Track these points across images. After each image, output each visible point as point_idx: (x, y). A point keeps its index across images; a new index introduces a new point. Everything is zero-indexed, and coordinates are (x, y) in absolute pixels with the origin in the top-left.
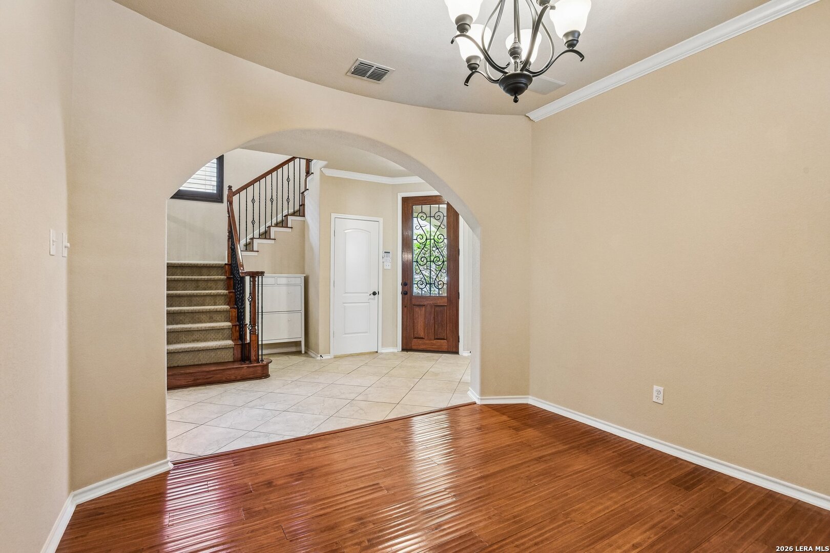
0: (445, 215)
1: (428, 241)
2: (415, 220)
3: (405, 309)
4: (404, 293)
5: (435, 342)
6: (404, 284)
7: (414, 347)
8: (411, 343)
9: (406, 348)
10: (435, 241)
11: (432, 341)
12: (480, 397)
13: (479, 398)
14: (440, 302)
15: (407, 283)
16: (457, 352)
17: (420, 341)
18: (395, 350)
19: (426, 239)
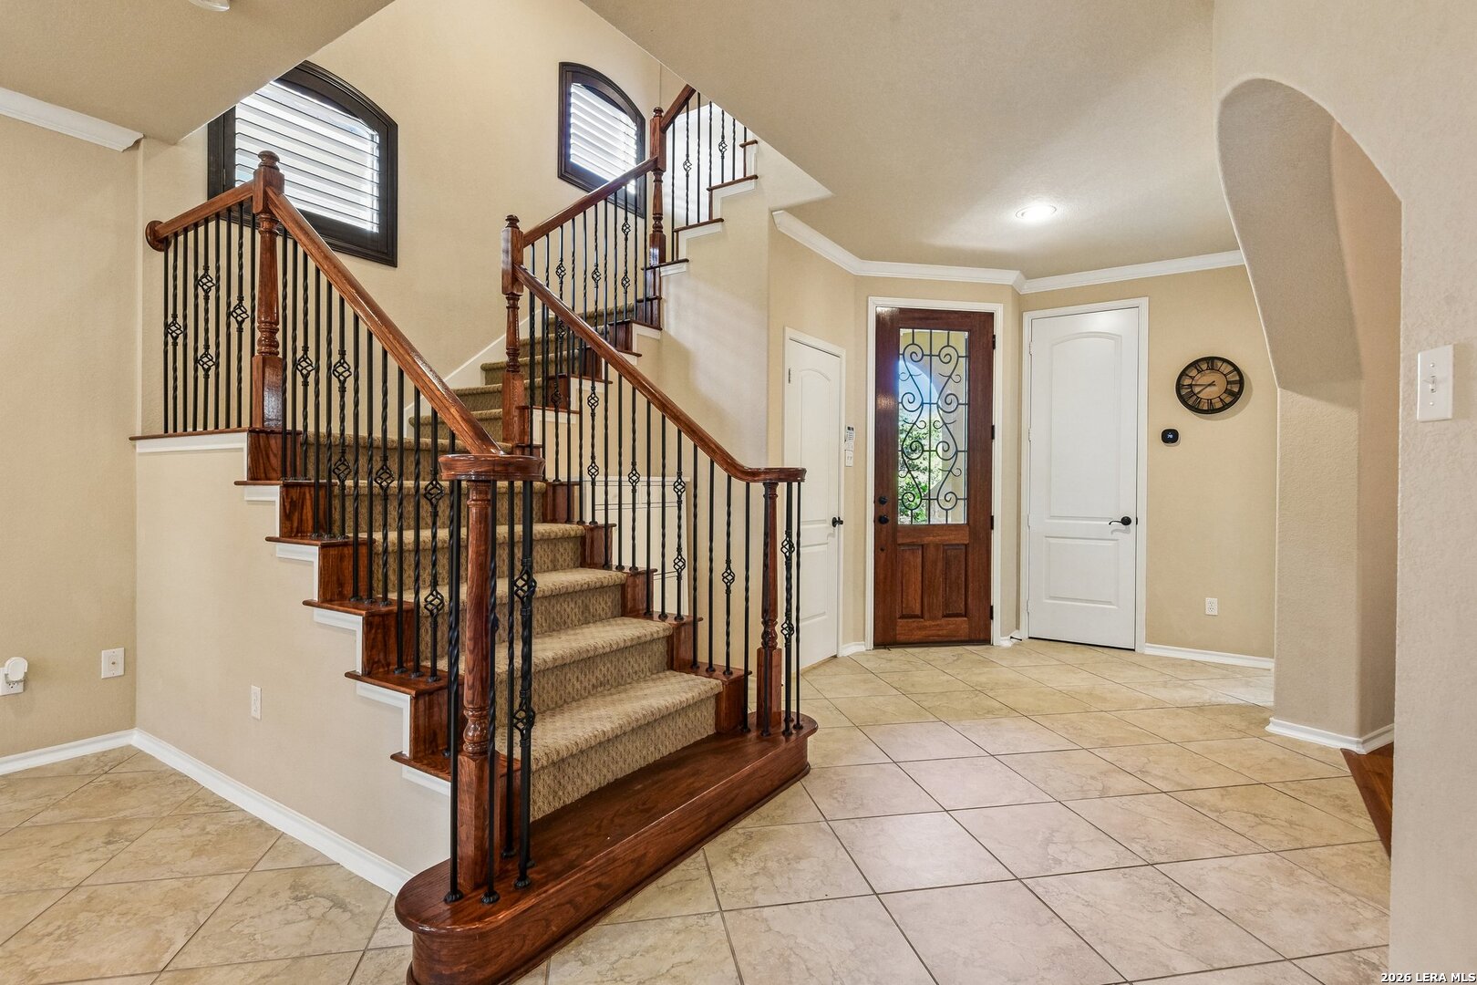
0: (963, 353)
1: (926, 407)
2: (901, 362)
3: (883, 555)
4: (880, 520)
5: (944, 621)
6: (880, 501)
7: (901, 638)
8: (894, 629)
9: (885, 639)
10: (938, 407)
11: (938, 622)
12: (1361, 740)
13: (1358, 743)
14: (952, 538)
15: (886, 500)
16: (986, 640)
17: (913, 623)
18: (863, 649)
19: (922, 404)
